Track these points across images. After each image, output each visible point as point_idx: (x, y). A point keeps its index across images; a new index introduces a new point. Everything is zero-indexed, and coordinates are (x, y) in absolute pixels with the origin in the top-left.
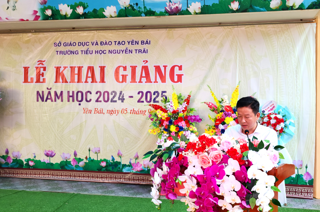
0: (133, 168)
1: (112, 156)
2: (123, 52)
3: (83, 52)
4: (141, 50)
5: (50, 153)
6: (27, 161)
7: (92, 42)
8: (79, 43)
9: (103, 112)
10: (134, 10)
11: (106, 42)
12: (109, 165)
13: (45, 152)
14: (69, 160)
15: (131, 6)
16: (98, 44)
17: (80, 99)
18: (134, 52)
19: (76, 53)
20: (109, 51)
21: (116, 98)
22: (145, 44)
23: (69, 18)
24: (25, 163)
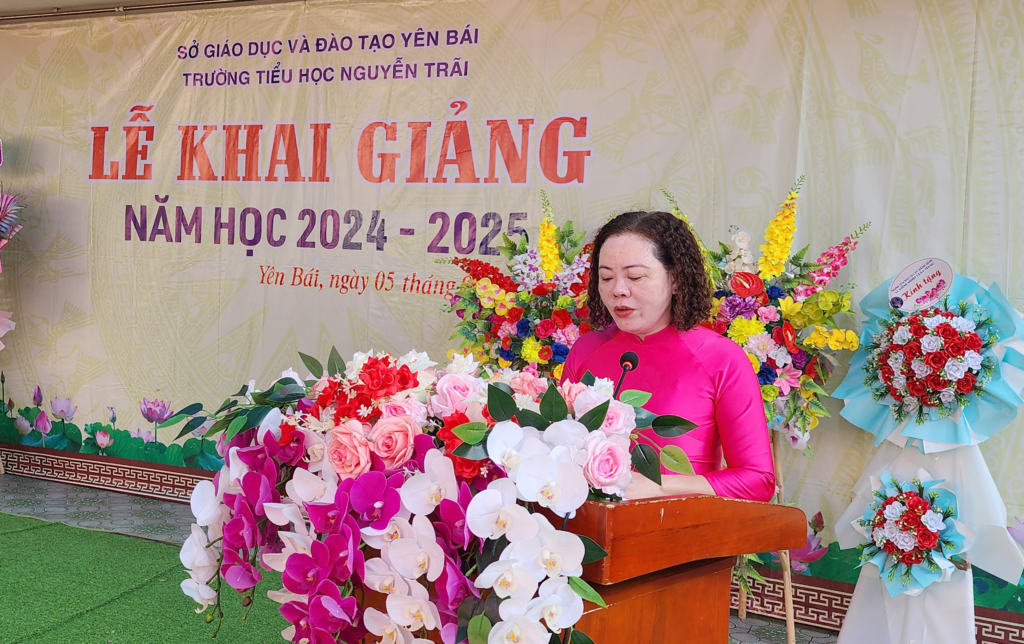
3: (264, 76)
4: (446, 65)
6: (90, 430)
7: (290, 42)
8: (250, 44)
9: (318, 283)
11: (334, 40)
13: (143, 407)
16: (307, 49)
17: (250, 234)
18: (422, 71)
19: (244, 81)
20: (344, 69)
21: (360, 237)
22: (461, 43)
24: (85, 436)
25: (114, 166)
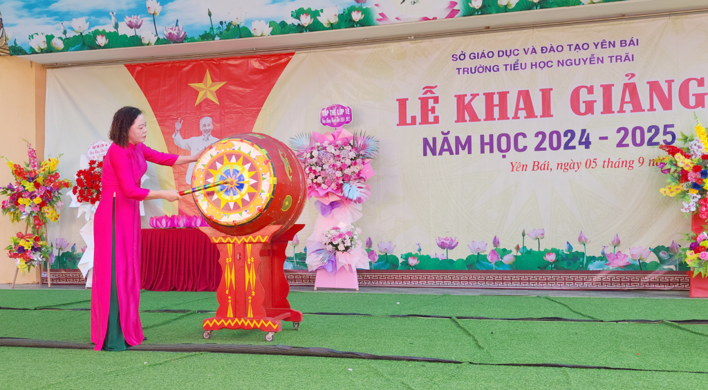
0: (608, 263)
1: (568, 243)
2: (585, 62)
3: (509, 67)
4: (621, 56)
5: (448, 242)
6: (404, 257)
7: (524, 49)
8: (499, 52)
9: (549, 168)
11: (552, 47)
12: (561, 258)
13: (438, 242)
14: (483, 254)
16: (535, 52)
17: (504, 147)
18: (607, 60)
19: (495, 69)
20: (559, 61)
21: (574, 143)
22: (629, 46)
24: (401, 261)
25: (414, 118)
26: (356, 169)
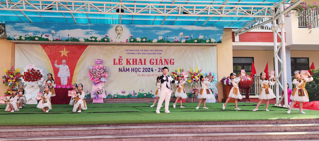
1: (149, 92)
3: (137, 53)
4: (159, 53)
7: (141, 50)
8: (135, 50)
9: (145, 76)
10: (163, 41)
11: (146, 50)
12: (147, 95)
13: (122, 92)
14: (131, 94)
15: (162, 39)
16: (143, 51)
17: (136, 71)
18: (157, 54)
19: (135, 54)
20: (147, 53)
21: (150, 70)
22: (161, 51)
23: (140, 42)
24: (113, 96)
25: (117, 63)
26: (104, 75)
